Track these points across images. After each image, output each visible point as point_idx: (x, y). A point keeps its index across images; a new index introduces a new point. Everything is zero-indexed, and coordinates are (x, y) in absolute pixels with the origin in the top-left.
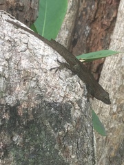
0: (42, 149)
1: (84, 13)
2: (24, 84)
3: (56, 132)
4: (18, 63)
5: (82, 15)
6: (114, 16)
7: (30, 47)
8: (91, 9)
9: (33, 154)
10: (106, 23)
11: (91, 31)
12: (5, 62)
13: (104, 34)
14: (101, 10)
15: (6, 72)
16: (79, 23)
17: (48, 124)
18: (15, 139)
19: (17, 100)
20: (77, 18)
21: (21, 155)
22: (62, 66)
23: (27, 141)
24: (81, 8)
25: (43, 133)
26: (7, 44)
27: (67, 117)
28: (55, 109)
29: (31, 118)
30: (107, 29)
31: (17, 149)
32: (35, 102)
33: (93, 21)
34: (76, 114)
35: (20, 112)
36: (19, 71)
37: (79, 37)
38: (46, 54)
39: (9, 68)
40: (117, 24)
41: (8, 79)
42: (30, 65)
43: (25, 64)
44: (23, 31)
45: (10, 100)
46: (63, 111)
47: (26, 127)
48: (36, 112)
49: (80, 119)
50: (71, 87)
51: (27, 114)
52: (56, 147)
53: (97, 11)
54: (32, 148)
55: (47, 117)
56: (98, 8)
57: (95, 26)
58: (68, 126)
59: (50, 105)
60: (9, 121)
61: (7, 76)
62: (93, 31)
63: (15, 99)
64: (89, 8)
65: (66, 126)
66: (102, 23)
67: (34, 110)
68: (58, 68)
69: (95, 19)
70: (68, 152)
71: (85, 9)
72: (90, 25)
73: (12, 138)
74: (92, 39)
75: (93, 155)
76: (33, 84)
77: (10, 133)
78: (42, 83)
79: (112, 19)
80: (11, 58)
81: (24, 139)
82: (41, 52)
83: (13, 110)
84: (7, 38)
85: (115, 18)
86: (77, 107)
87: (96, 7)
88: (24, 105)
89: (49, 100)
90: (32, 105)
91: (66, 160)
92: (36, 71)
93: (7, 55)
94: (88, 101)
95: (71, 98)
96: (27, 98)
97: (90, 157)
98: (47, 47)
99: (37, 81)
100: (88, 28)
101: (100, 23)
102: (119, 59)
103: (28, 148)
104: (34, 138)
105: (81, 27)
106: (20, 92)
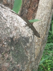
0: (20, 51)
1: (25, 4)
2: (16, 31)
3: (24, 46)
4: (14, 24)
5: (25, 5)
6: (37, 6)
7: (17, 19)
8: (28, 3)
9: (17, 53)
10: (34, 9)
11: (28, 12)
12: (10, 24)
13: (33, 13)
14: (32, 4)
15: (10, 27)
16: (24, 8)
17: (22, 44)
18: (12, 48)
19: (13, 36)
20: (23, 7)
21: (14, 53)
22: (26, 25)
23: (15, 49)
24: (24, 3)
25: (20, 46)
26: (10, 18)
27: (28, 41)
28: (25, 39)
29: (17, 41)
30: (34, 11)
31: (12, 51)
32: (19, 37)
33: (29, 8)
34: (30, 41)
35: (14, 40)
36: (14, 27)
37: (23, 14)
38: (22, 21)
39: (11, 26)
40: (38, 10)
41: (11, 29)
42: (17, 25)
43: (16, 24)
44: (15, 14)
45: (11, 36)
46: (27, 39)
47: (16, 45)
48: (19, 40)
49: (31, 42)
50: (29, 32)
51: (16, 40)
52: (24, 51)
53: (30, 4)
54: (17, 51)
55: (22, 41)
56: (31, 3)
57: (29, 9)
58: (28, 44)
59: (23, 38)
60: (11, 42)
61: (10, 28)
62: (29, 12)
63: (12, 35)
64: (27, 3)
65: (27, 44)
66: (32, 9)
67: (18, 39)
68: (25, 26)
69: (29, 7)
70: (27, 53)
71: (26, 3)
72: (28, 9)
73: (11, 48)
74: (28, 15)
75: (34, 54)
76: (18, 31)
77: (11, 46)
78: (21, 30)
79: (36, 7)
80: (12, 23)
81: (15, 48)
82: (20, 21)
83: (12, 39)
84: (10, 16)
85: (37, 7)
86: (31, 38)
87: (30, 3)
88: (15, 37)
89: (23, 36)
90: (18, 37)
91: (27, 55)
92: (19, 27)
93: (11, 22)
94: (34, 36)
95: (29, 35)
96: (16, 35)
97: (34, 55)
98: (22, 19)
99: (19, 30)
100: (27, 10)
101: (31, 9)
102: (39, 22)
103: (16, 51)
104: (18, 48)
105: (24, 10)
106: (14, 33)
